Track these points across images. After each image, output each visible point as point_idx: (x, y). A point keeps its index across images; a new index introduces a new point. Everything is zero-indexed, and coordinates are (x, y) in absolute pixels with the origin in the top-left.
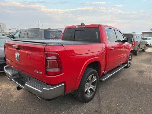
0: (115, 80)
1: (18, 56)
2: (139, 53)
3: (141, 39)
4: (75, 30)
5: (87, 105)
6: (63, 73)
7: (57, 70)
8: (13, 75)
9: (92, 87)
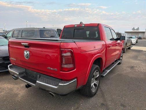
0: (112, 76)
1: (27, 54)
2: (126, 50)
3: (128, 38)
4: (75, 29)
5: (93, 100)
6: (75, 69)
7: (71, 66)
8: (20, 74)
9: (95, 82)
